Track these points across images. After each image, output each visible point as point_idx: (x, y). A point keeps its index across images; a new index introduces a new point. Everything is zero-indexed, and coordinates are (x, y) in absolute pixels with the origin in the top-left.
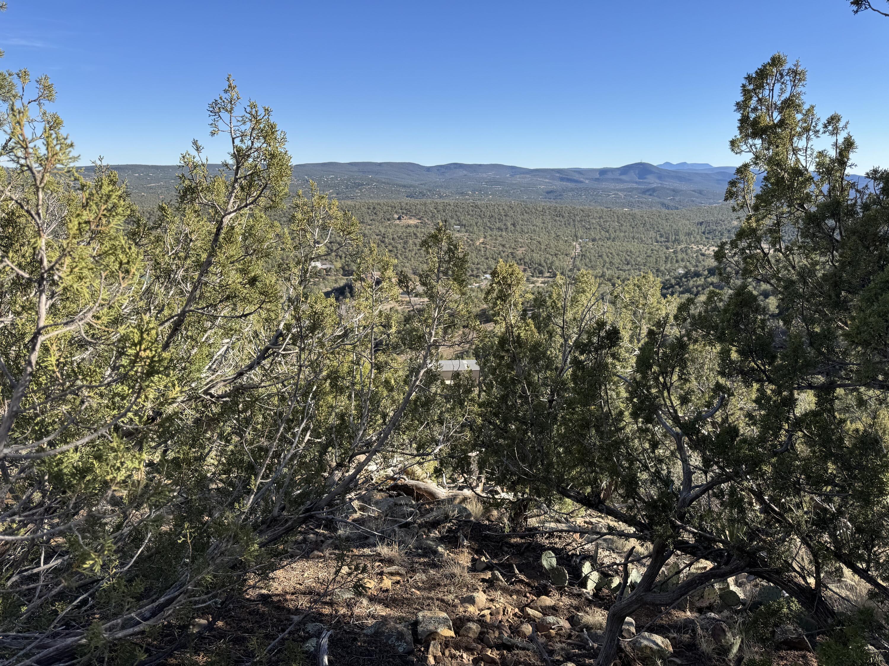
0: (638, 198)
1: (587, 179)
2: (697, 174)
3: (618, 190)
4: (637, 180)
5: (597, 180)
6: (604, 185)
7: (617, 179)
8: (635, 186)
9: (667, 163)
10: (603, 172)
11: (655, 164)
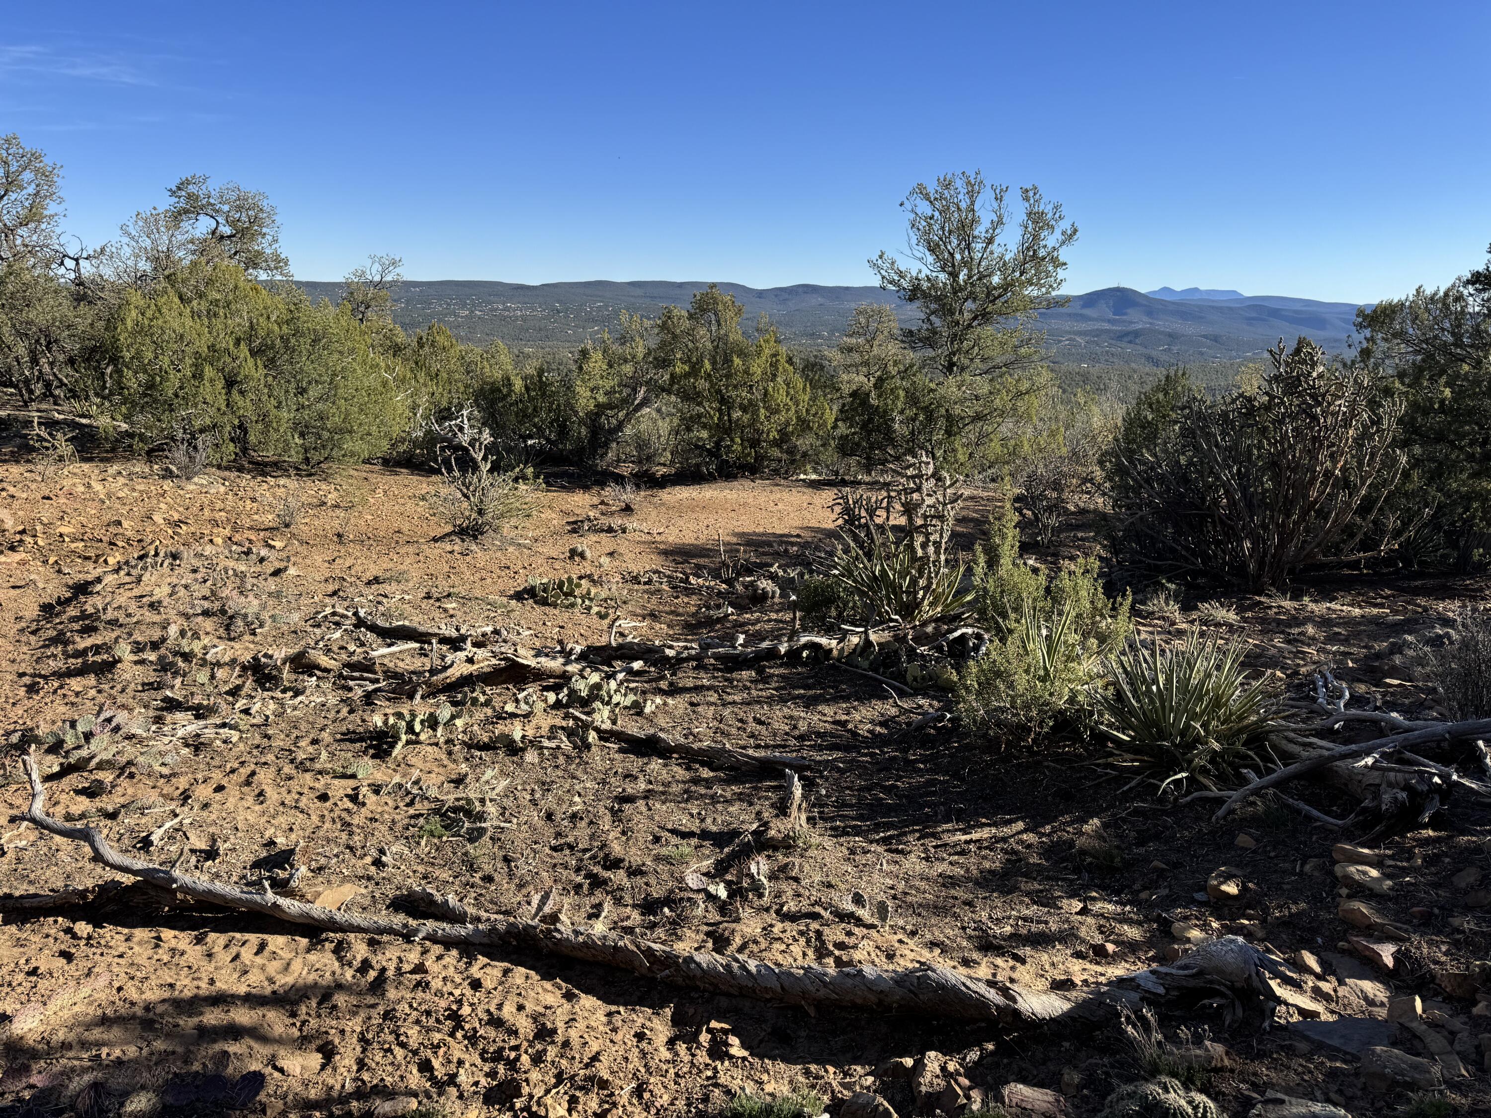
0: (1108, 346)
3: (1076, 333)
4: (1111, 316)
6: (1053, 324)
7: (1076, 315)
8: (1106, 326)
9: (1166, 289)
11: (1143, 290)
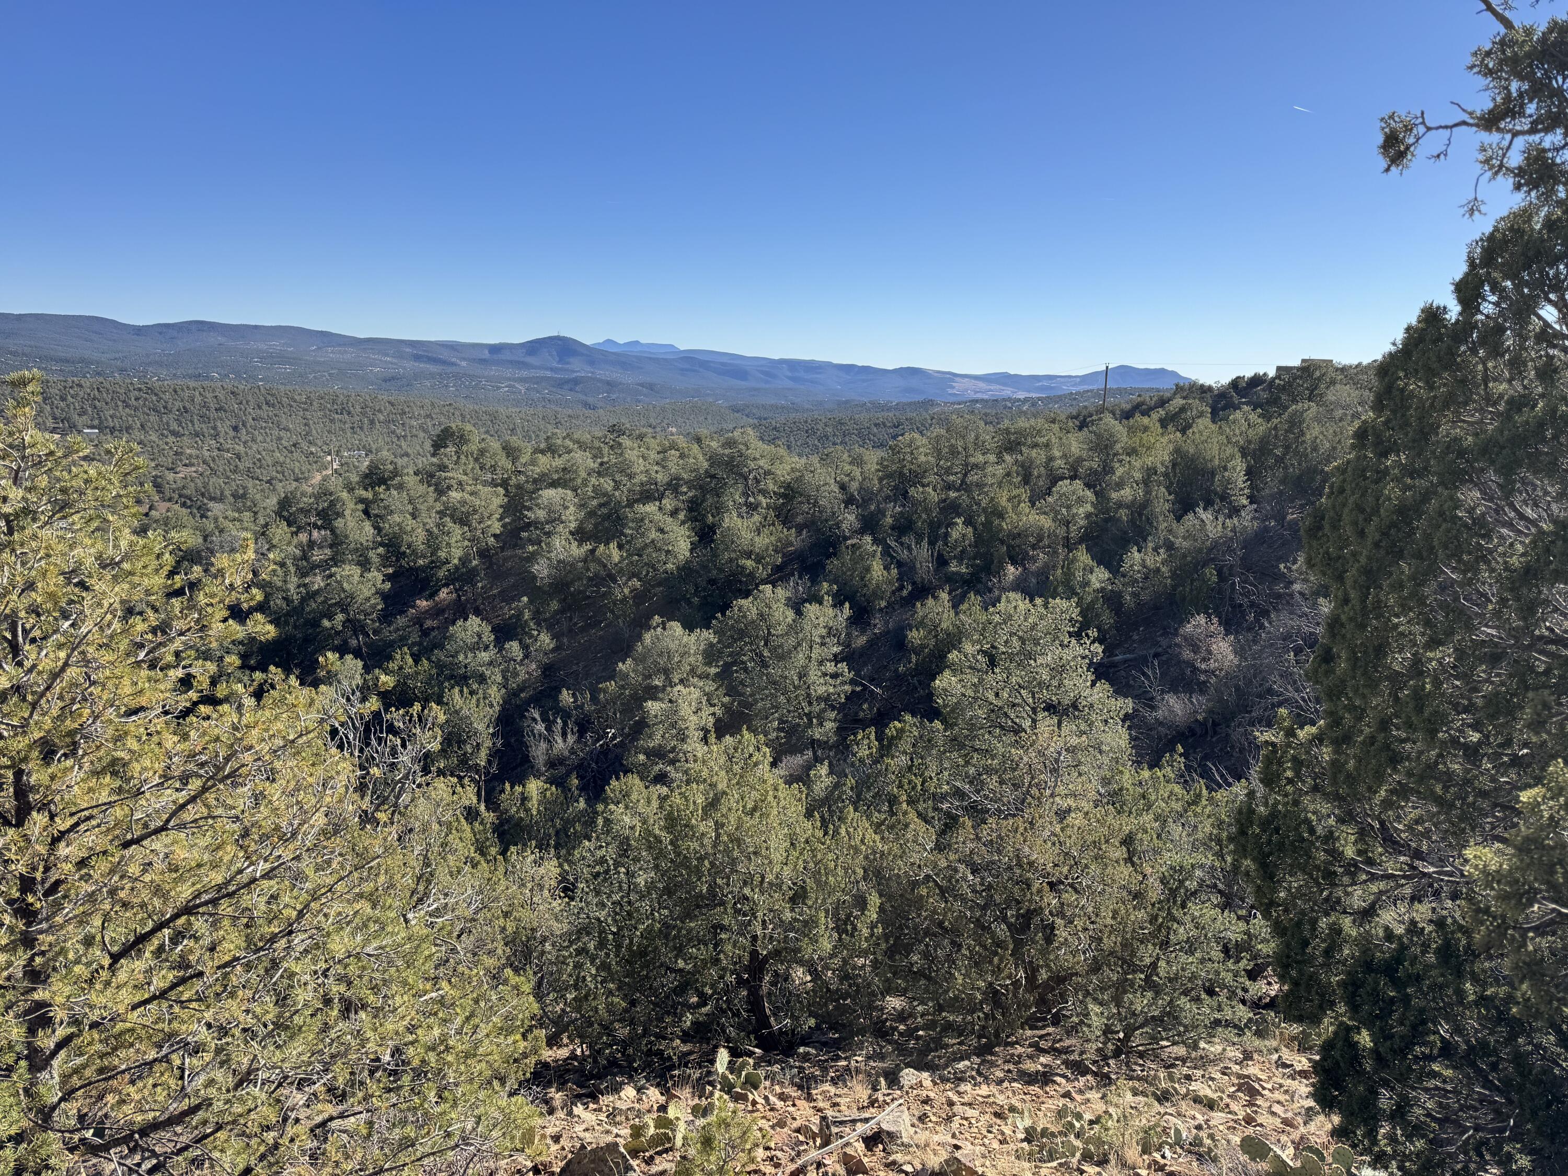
0: (550, 392)
1: (464, 359)
2: (650, 358)
3: (515, 380)
4: (555, 365)
5: (483, 361)
6: (493, 371)
7: (519, 362)
8: (548, 374)
9: (609, 341)
10: (496, 349)
11: (588, 342)
